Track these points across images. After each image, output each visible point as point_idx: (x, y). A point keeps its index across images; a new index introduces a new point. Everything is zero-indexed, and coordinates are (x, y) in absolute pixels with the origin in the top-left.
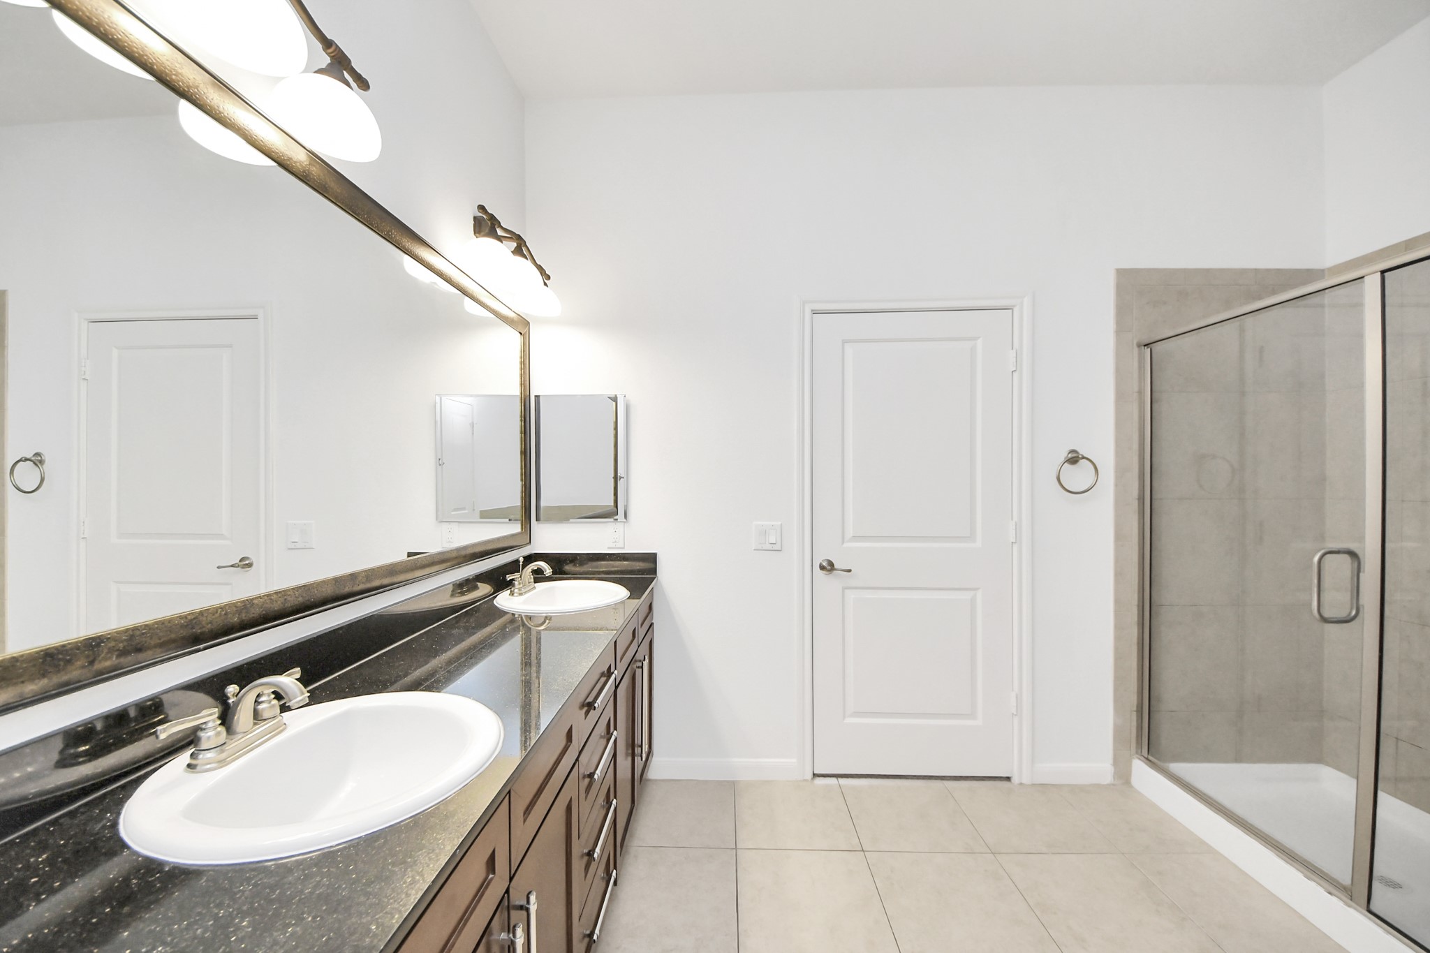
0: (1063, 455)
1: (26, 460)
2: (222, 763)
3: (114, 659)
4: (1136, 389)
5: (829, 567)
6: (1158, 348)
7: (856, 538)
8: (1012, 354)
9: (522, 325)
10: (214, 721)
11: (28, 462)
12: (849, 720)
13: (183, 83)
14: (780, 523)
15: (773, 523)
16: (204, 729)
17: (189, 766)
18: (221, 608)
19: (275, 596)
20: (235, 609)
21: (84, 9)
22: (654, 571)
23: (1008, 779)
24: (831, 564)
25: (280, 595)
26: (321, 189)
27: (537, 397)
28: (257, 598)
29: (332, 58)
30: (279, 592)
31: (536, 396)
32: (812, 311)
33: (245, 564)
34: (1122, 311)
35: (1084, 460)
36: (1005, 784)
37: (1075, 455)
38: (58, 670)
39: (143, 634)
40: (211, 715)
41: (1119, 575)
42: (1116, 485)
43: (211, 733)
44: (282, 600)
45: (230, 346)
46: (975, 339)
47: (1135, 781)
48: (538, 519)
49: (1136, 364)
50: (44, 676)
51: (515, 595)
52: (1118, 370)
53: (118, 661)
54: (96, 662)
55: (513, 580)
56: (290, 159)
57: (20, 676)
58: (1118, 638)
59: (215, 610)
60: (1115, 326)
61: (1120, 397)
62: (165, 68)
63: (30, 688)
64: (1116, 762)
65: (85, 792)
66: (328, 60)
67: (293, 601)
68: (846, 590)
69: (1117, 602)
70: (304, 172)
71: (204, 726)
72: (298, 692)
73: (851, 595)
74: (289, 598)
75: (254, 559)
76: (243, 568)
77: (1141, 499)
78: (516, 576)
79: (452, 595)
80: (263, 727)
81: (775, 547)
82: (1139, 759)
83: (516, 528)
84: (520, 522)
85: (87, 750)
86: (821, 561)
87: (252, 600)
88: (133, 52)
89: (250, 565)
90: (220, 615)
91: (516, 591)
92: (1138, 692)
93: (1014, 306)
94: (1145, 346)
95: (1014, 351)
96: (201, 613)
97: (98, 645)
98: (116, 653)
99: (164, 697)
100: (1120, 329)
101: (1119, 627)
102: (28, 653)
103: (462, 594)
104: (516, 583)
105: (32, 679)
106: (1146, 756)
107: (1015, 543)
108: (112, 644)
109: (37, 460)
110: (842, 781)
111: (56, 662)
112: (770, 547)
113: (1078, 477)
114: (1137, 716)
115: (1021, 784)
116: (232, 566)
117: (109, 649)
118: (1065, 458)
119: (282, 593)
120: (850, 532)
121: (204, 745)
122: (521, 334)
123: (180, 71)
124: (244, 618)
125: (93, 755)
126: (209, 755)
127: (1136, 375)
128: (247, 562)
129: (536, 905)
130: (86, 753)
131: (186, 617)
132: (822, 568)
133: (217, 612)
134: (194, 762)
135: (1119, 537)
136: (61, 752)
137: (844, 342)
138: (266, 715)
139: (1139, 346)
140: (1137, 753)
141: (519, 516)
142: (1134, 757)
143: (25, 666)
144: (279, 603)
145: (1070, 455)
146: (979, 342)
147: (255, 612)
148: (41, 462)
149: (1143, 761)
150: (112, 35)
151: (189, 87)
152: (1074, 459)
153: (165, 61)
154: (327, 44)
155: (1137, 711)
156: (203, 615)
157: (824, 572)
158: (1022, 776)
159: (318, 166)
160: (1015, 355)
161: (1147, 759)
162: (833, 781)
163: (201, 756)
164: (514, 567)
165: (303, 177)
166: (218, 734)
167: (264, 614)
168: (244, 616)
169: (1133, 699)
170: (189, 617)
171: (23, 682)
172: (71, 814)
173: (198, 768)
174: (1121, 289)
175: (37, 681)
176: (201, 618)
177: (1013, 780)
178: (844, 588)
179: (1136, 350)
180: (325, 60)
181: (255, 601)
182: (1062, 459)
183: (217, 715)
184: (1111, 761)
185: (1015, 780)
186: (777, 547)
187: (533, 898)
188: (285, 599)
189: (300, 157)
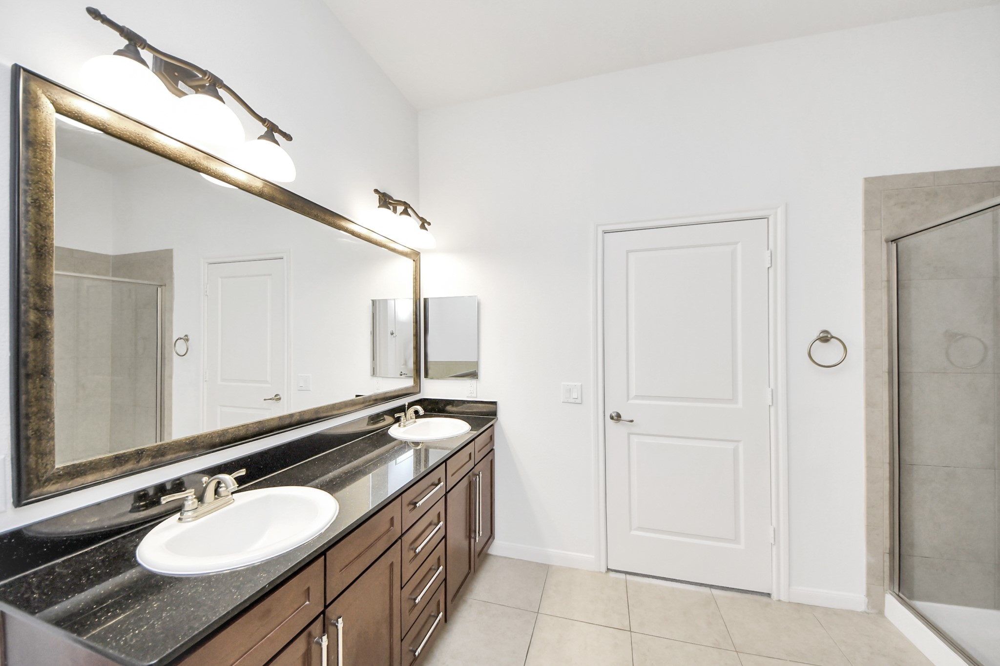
0: (816, 334)
1: (181, 339)
2: (197, 518)
3: (150, 460)
4: (886, 279)
5: (617, 417)
6: (902, 243)
7: (637, 397)
8: (768, 253)
9: (415, 255)
10: (192, 496)
11: (182, 340)
12: (634, 533)
13: (187, 160)
14: (580, 384)
15: (576, 384)
16: (187, 500)
17: (180, 519)
18: (209, 434)
19: (241, 427)
20: (217, 435)
21: (132, 136)
22: (494, 414)
23: (769, 595)
24: (619, 416)
25: (244, 427)
26: (272, 199)
27: (426, 300)
28: (231, 429)
29: (268, 128)
30: (245, 425)
31: (424, 299)
32: (603, 231)
33: (277, 398)
34: (870, 213)
35: (832, 339)
36: (765, 599)
37: (825, 335)
38: (121, 465)
39: (166, 447)
40: (191, 492)
41: (870, 437)
42: (867, 360)
43: (190, 502)
44: (245, 429)
45: (270, 275)
46: (736, 243)
47: (887, 613)
48: (426, 376)
49: (885, 258)
50: (114, 467)
51: (401, 426)
52: (867, 263)
53: (152, 461)
54: (141, 462)
55: (400, 417)
56: (251, 187)
57: (102, 468)
58: (870, 491)
59: (206, 436)
60: (864, 226)
61: (869, 286)
62: (176, 155)
63: (108, 474)
64: (869, 595)
65: (132, 527)
66: (266, 129)
67: (252, 430)
68: (631, 435)
69: (869, 459)
70: (260, 192)
71: (187, 498)
72: (232, 484)
73: (635, 439)
74: (250, 429)
75: (281, 396)
76: (276, 400)
77: (890, 372)
78: (402, 414)
79: (368, 425)
80: (220, 501)
81: (577, 401)
82: (892, 595)
83: (409, 383)
84: (413, 378)
85: (144, 504)
86: (611, 412)
87: (227, 430)
88: (160, 151)
89: (280, 399)
90: (209, 438)
91: (402, 424)
92: (890, 537)
93: (769, 216)
94: (892, 241)
95: (769, 251)
96: (198, 437)
97: (142, 453)
98: (151, 457)
99: (185, 479)
100: (869, 228)
101: (871, 480)
102: (108, 457)
103: (374, 424)
104: (402, 419)
105: (108, 469)
106: (897, 593)
107: (772, 405)
108: (149, 453)
109: (186, 339)
110: (629, 577)
111: (121, 461)
112: (573, 401)
113: (829, 353)
114: (890, 558)
115: (779, 600)
116: (270, 399)
117: (148, 454)
118: (817, 337)
119: (246, 426)
120: (633, 393)
121: (186, 508)
122: (414, 261)
123: (184, 154)
124: (222, 440)
125: (147, 507)
126: (190, 514)
127: (884, 266)
128: (278, 397)
129: (342, 624)
130: (143, 506)
131: (189, 439)
132: (612, 418)
133: (207, 436)
134: (182, 517)
135: (870, 404)
136: (132, 505)
137: (628, 252)
138: (223, 494)
139: (887, 241)
140: (890, 589)
141: (412, 375)
142: (887, 592)
143: (105, 462)
144: (243, 431)
145: (822, 335)
146: (739, 246)
147: (229, 436)
148: (187, 340)
149: (894, 597)
150: (147, 145)
151: (190, 161)
152: (825, 338)
153: (176, 151)
154: (263, 121)
155: (890, 554)
156: (198, 438)
157: (613, 421)
158: (780, 593)
159: (268, 187)
160: (770, 255)
161: (898, 595)
162: (623, 576)
163: (185, 514)
164: (402, 409)
165: (260, 194)
166: (193, 503)
167: (234, 438)
168: (222, 438)
169: (885, 543)
170: (191, 439)
171: (104, 471)
172: (124, 537)
173: (183, 520)
174: (868, 194)
175: (110, 470)
176: (197, 440)
177: (772, 596)
178: (629, 434)
179: (884, 245)
180: (263, 129)
181: (230, 431)
182: (815, 337)
183: (193, 493)
184: (865, 592)
185: (775, 596)
186: (579, 401)
187: (340, 620)
188: (247, 429)
189: (258, 184)
